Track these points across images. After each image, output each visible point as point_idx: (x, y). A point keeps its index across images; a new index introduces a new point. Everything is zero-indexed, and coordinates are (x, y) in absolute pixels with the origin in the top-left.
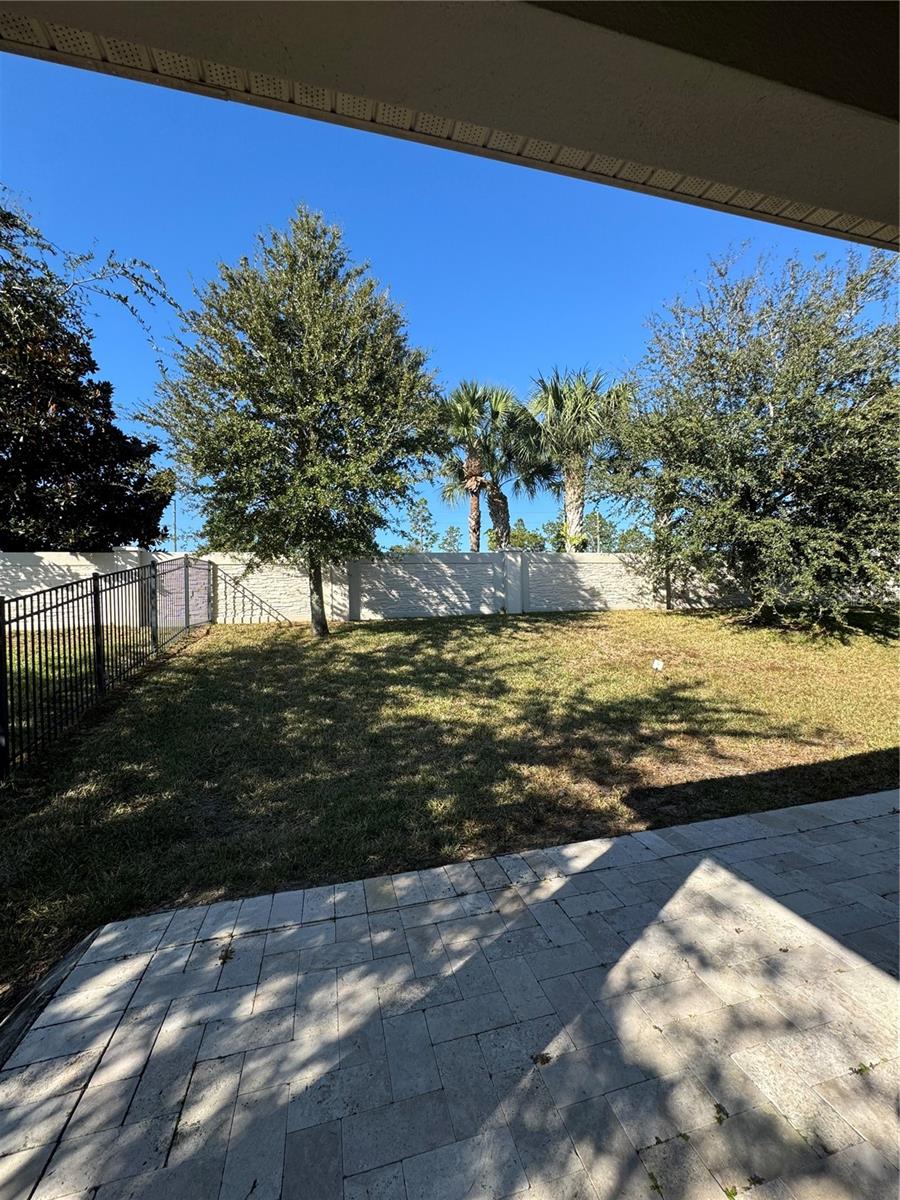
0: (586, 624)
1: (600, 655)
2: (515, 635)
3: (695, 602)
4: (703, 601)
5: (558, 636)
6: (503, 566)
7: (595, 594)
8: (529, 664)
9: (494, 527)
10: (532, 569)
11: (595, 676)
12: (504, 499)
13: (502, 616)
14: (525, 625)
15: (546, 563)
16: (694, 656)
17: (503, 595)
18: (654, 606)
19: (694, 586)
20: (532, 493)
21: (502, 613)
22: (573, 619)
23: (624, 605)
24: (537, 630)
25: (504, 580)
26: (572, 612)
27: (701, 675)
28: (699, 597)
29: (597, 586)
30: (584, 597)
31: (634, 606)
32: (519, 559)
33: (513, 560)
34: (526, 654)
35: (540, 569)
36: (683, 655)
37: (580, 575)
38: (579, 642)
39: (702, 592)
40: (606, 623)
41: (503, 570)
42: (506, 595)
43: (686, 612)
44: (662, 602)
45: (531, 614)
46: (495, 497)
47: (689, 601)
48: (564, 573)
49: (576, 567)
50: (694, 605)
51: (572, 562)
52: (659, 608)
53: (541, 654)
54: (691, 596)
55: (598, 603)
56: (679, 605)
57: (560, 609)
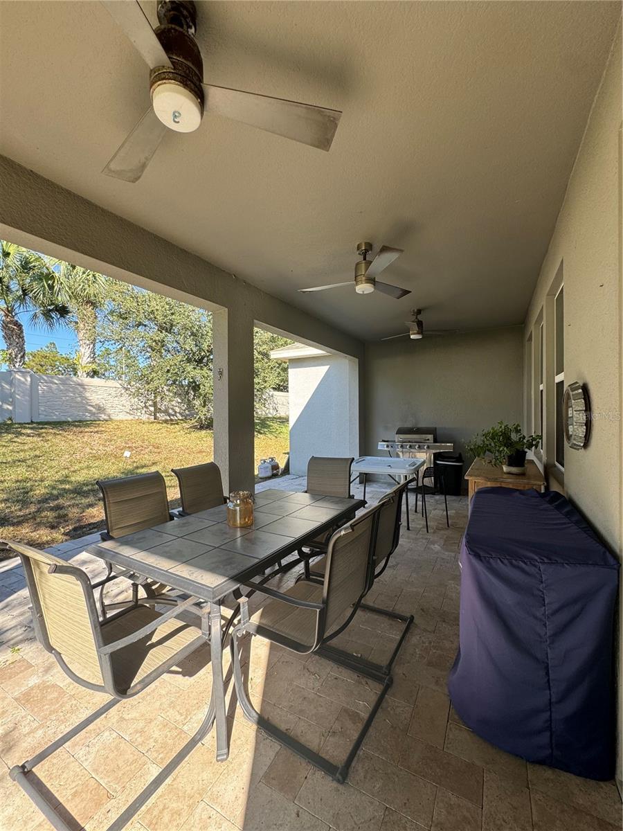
0: (86, 430)
1: (91, 451)
2: (16, 439)
3: (173, 415)
4: (178, 415)
5: (57, 440)
6: (11, 383)
7: (101, 409)
8: (24, 461)
9: (8, 349)
10: (42, 388)
11: (81, 465)
12: (20, 326)
13: (8, 425)
14: (29, 431)
15: (56, 384)
16: (158, 448)
17: (10, 408)
18: (145, 417)
19: (173, 405)
20: (51, 325)
21: (9, 422)
22: (76, 426)
23: (122, 417)
24: (39, 435)
25: (12, 395)
26: (80, 421)
27: (157, 458)
28: (176, 412)
29: (102, 403)
30: (91, 411)
31: (131, 417)
32: (29, 379)
33: (22, 379)
34: (21, 453)
35: (50, 388)
36: (151, 447)
37: (87, 395)
38: (74, 443)
39: (177, 410)
40: (103, 429)
41: (11, 386)
42: (14, 408)
43: (166, 421)
44: (151, 415)
45: (39, 423)
46: (9, 323)
47: (169, 415)
48: (74, 392)
49: (84, 389)
50: (172, 417)
51: (82, 385)
52: (148, 418)
53: (37, 453)
54: (171, 411)
55: (103, 415)
56: (161, 416)
57: (69, 419)
